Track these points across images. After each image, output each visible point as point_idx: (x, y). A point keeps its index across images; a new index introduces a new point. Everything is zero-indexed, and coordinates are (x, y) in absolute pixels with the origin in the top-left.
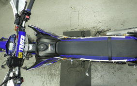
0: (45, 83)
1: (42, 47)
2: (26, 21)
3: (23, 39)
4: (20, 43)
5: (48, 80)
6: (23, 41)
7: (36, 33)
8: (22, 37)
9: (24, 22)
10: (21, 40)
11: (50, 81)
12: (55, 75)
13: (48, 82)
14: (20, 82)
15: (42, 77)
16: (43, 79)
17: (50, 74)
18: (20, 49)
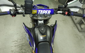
0: (16, 42)
1: (42, 29)
2: (62, 14)
3: (47, 12)
4: (44, 11)
5: (19, 44)
6: (46, 13)
7: (52, 25)
8: (49, 12)
9: (62, 12)
10: (47, 11)
11: (18, 46)
12: (21, 49)
13: (17, 44)
14: (12, 13)
15: (20, 39)
16: (19, 41)
17: (22, 45)
18: (39, 11)
